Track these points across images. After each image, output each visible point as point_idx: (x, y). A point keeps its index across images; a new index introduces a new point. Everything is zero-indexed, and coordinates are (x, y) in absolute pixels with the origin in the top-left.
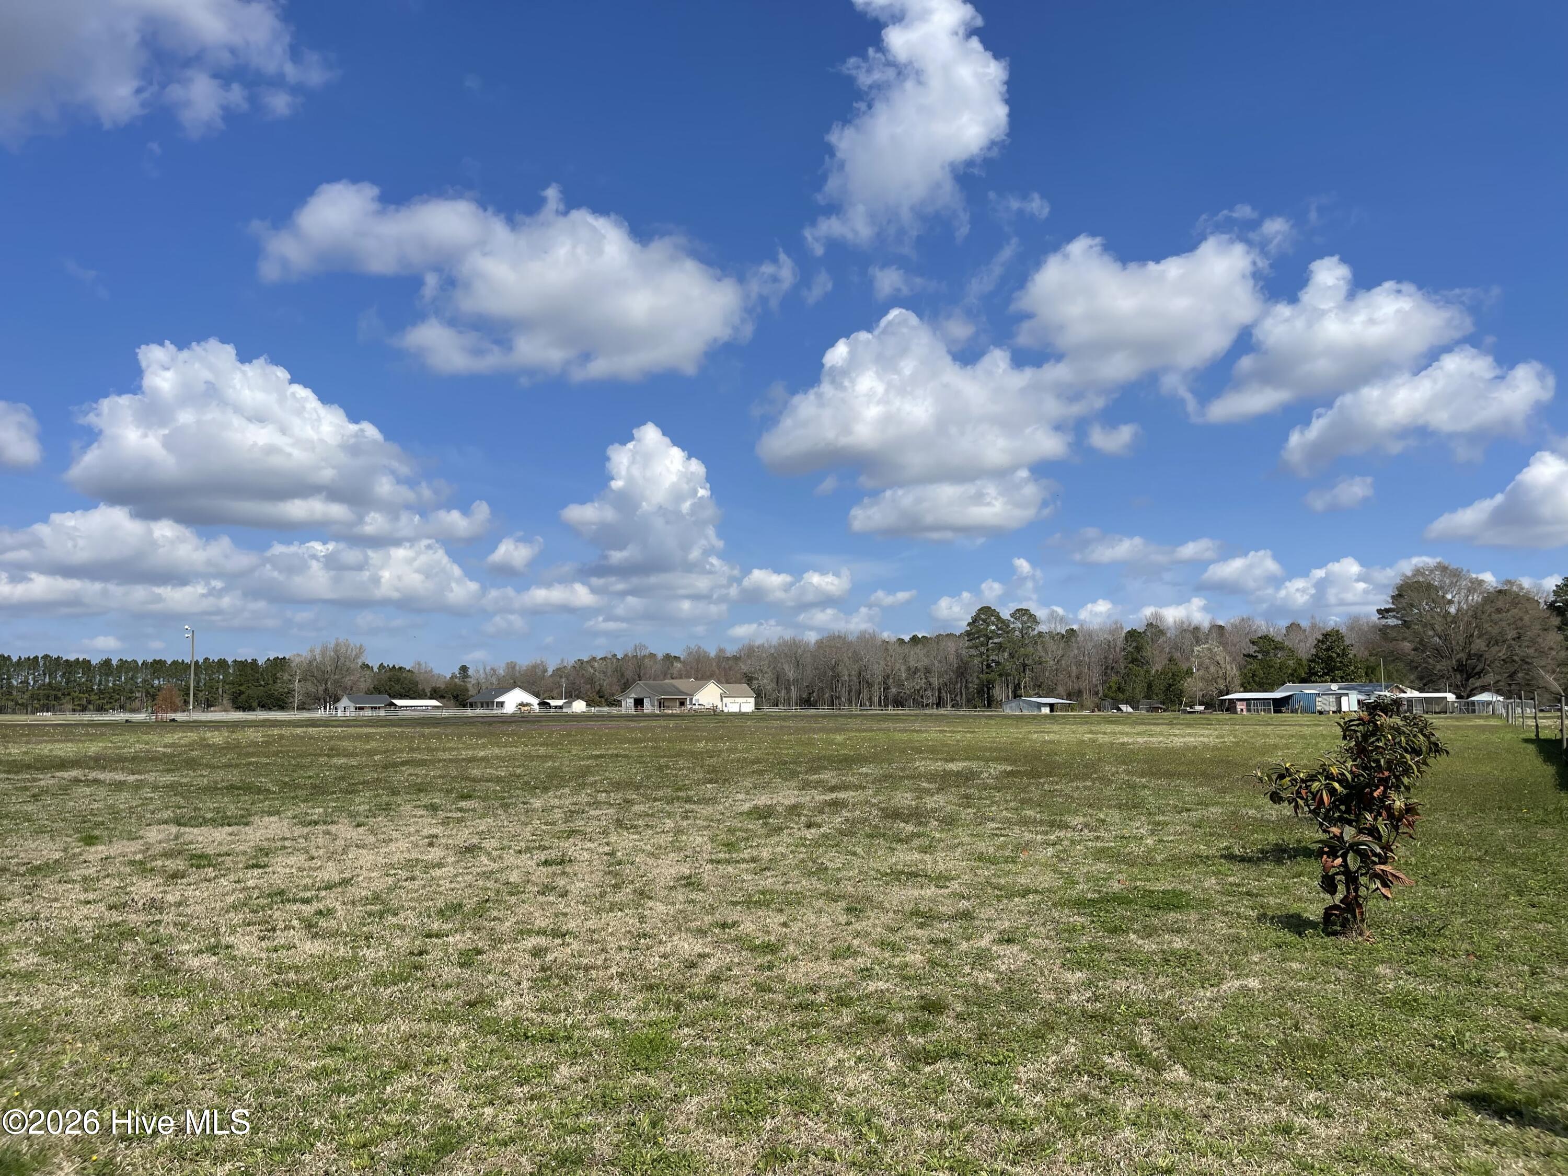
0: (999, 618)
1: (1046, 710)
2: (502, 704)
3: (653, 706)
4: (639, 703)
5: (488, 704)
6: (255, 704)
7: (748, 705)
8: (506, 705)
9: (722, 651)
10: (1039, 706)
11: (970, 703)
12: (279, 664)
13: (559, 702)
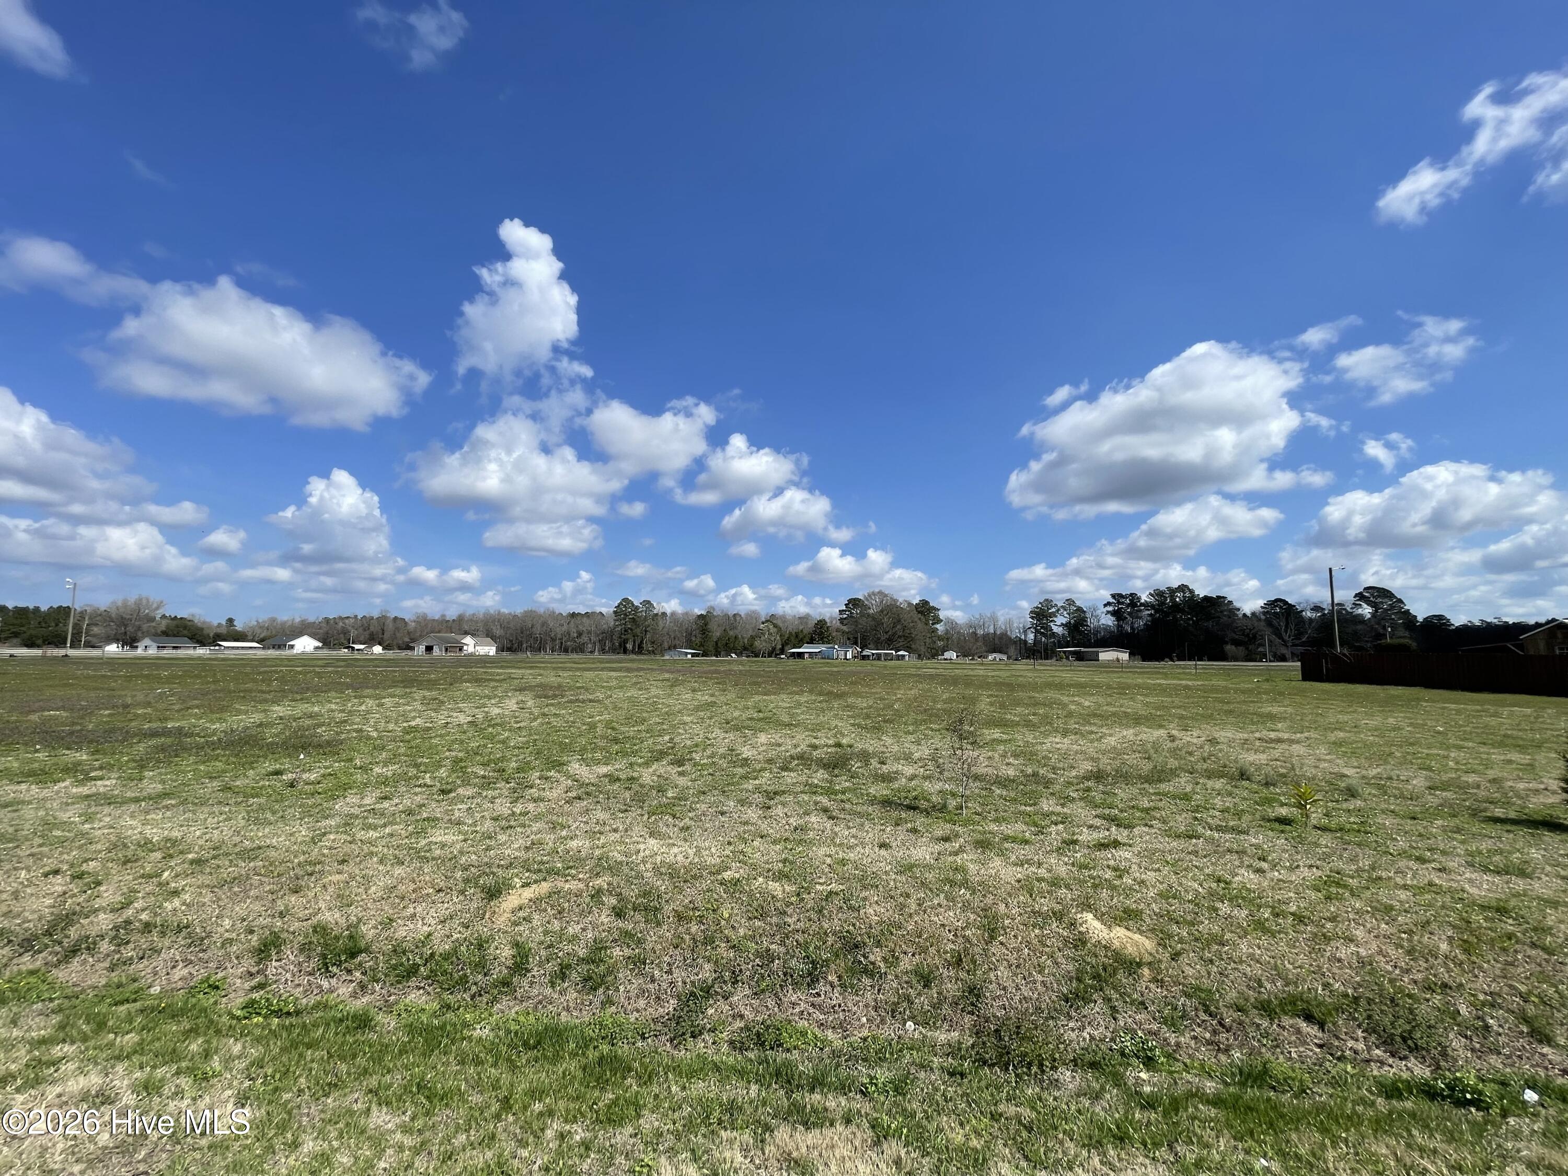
0: (633, 605)
1: (689, 656)
2: (292, 647)
3: (441, 650)
4: (429, 649)
5: (280, 647)
6: (39, 642)
7: (491, 650)
8: (296, 648)
10: (687, 654)
13: (362, 647)
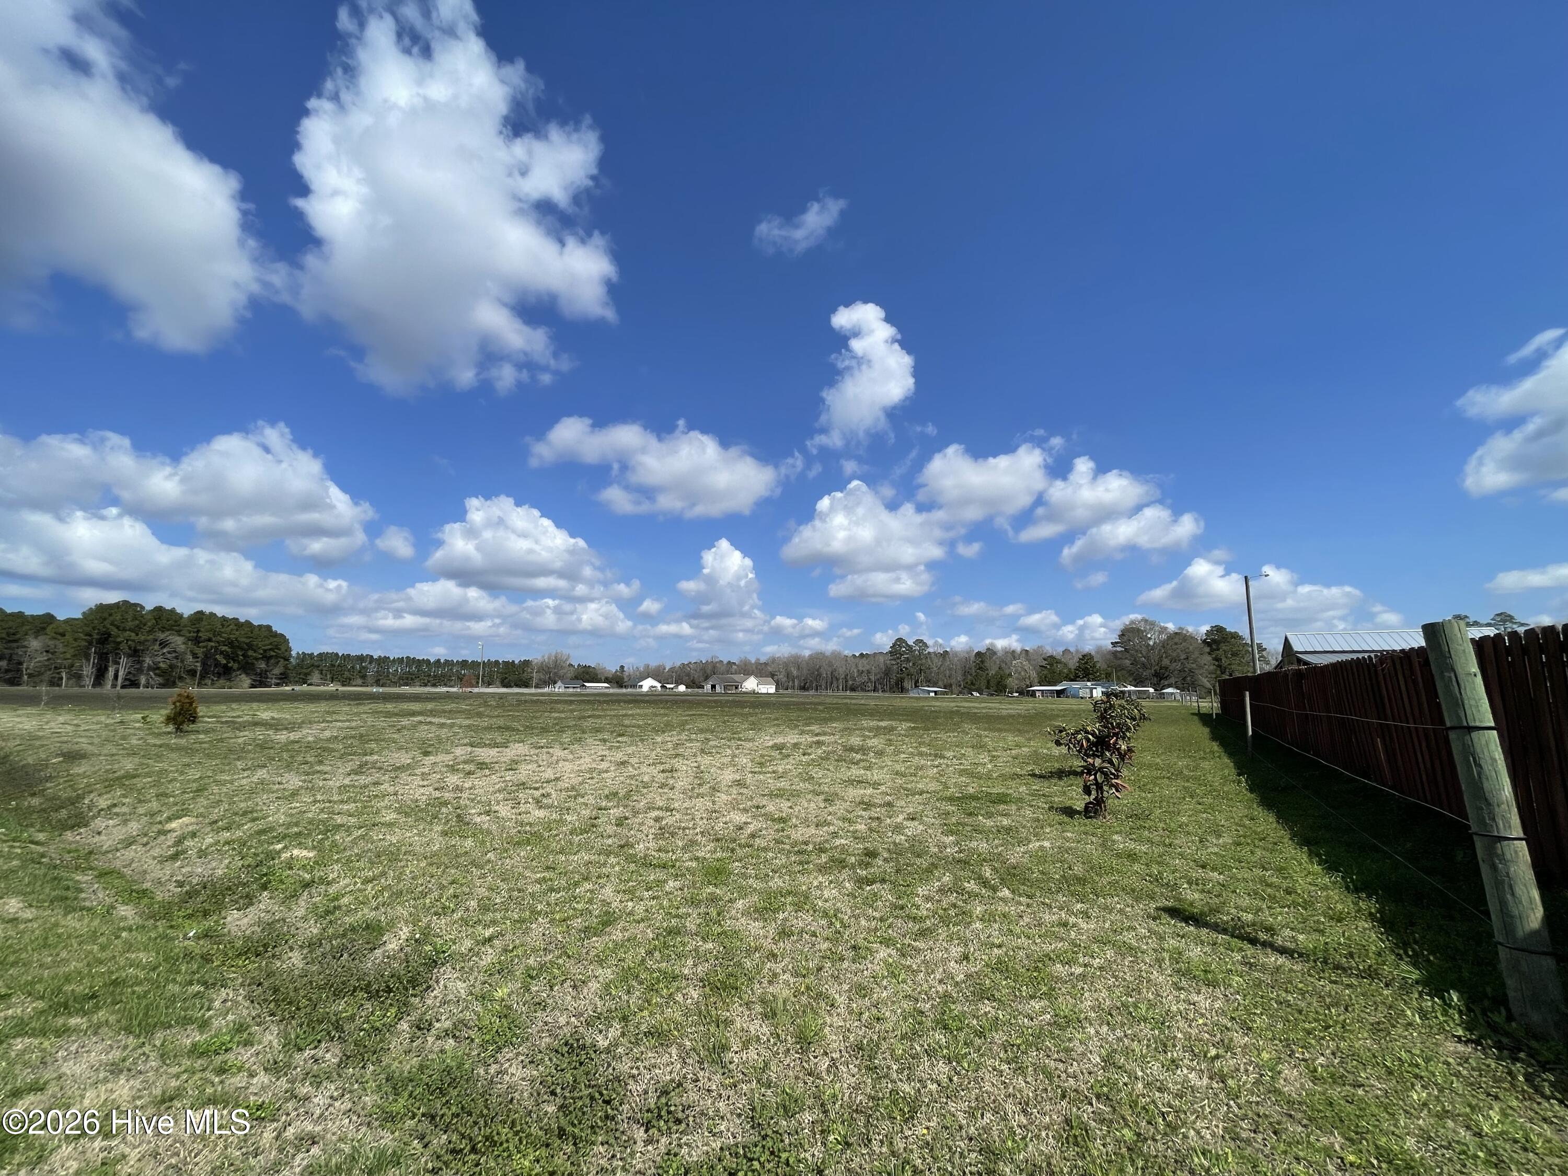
0: (907, 644)
1: (932, 694)
2: (641, 687)
3: (721, 688)
4: (713, 687)
5: (634, 686)
6: (512, 684)
7: (772, 689)
8: (643, 687)
9: (758, 659)
10: (929, 692)
11: (892, 690)
12: (526, 663)
13: (672, 686)
